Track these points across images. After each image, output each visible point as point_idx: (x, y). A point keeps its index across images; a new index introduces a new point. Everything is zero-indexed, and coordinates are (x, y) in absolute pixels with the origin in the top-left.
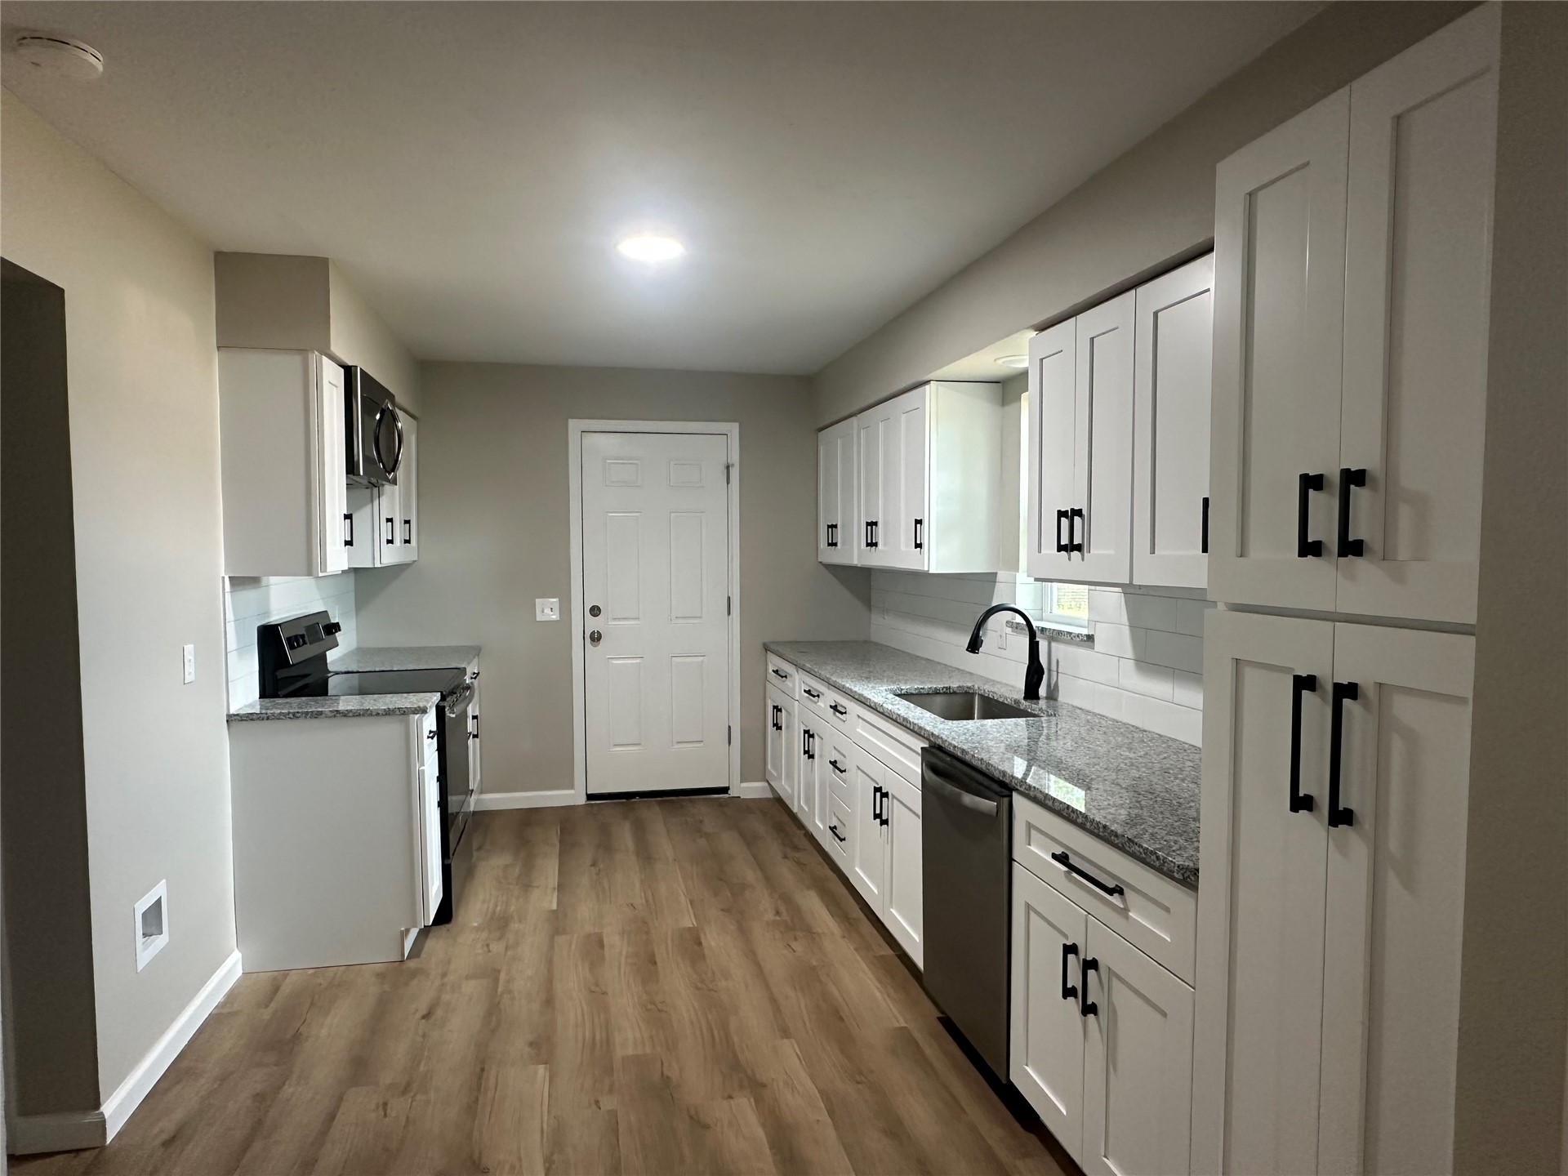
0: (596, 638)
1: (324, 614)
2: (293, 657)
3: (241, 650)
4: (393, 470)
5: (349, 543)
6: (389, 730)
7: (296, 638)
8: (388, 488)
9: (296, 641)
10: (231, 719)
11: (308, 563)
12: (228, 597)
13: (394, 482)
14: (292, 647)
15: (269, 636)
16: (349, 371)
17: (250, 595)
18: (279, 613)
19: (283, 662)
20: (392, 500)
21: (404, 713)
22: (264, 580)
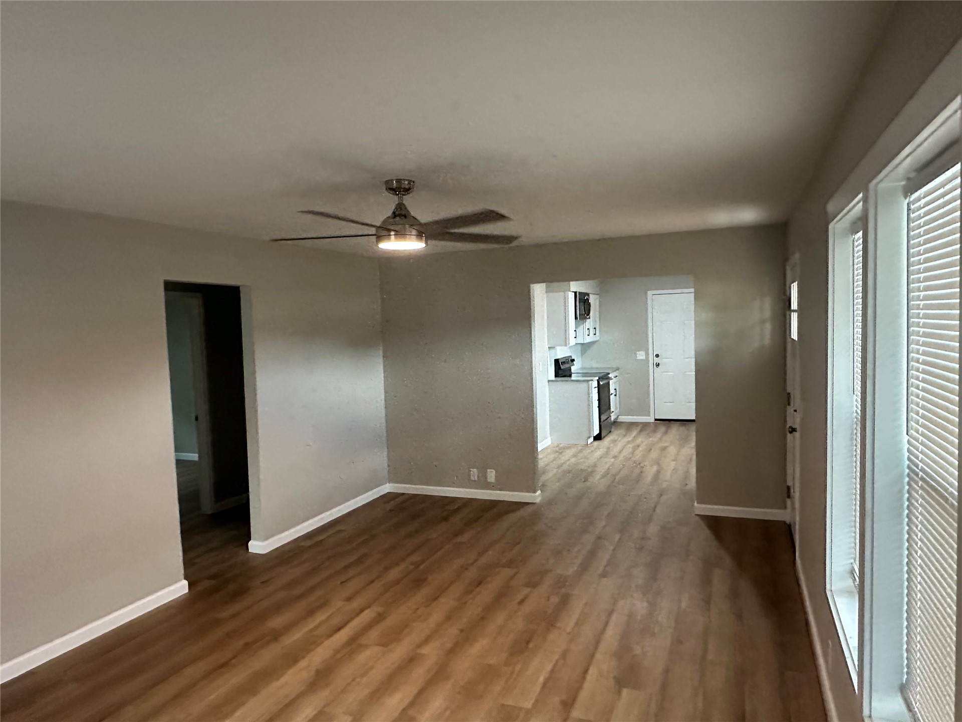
0: (658, 365)
1: (571, 356)
2: (562, 367)
3: (551, 364)
4: (588, 315)
5: (575, 338)
6: (584, 385)
7: (563, 362)
8: (588, 320)
9: (563, 363)
10: (549, 381)
11: (565, 343)
12: (548, 352)
13: (589, 318)
14: (562, 364)
15: (557, 361)
16: (575, 293)
17: (552, 351)
18: (559, 356)
19: (560, 368)
20: (589, 323)
21: (588, 381)
22: (556, 347)
